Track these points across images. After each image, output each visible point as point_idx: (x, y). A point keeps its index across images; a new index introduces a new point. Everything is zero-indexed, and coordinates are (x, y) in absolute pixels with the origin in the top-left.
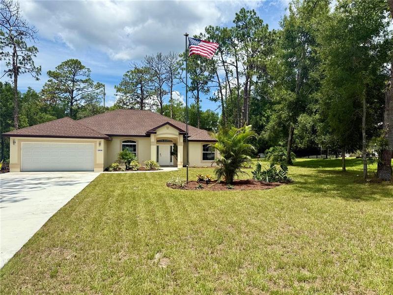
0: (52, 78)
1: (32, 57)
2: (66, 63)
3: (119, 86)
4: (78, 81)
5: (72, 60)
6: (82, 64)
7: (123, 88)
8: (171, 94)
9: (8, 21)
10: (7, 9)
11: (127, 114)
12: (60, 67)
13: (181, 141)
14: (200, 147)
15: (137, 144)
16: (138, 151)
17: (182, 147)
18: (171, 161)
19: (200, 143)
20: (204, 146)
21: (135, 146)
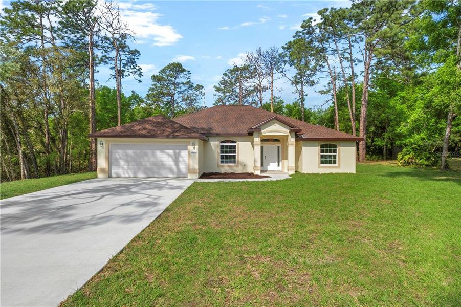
0: (155, 83)
1: (136, 60)
2: (169, 67)
3: (218, 86)
4: (179, 84)
5: (173, 64)
6: (184, 67)
7: (222, 87)
8: (272, 91)
9: (111, 25)
10: (109, 12)
11: (226, 111)
12: (163, 71)
13: (292, 140)
14: (317, 148)
15: (238, 145)
16: (238, 152)
17: (293, 148)
18: (279, 166)
19: (317, 143)
20: (322, 146)
21: (234, 147)
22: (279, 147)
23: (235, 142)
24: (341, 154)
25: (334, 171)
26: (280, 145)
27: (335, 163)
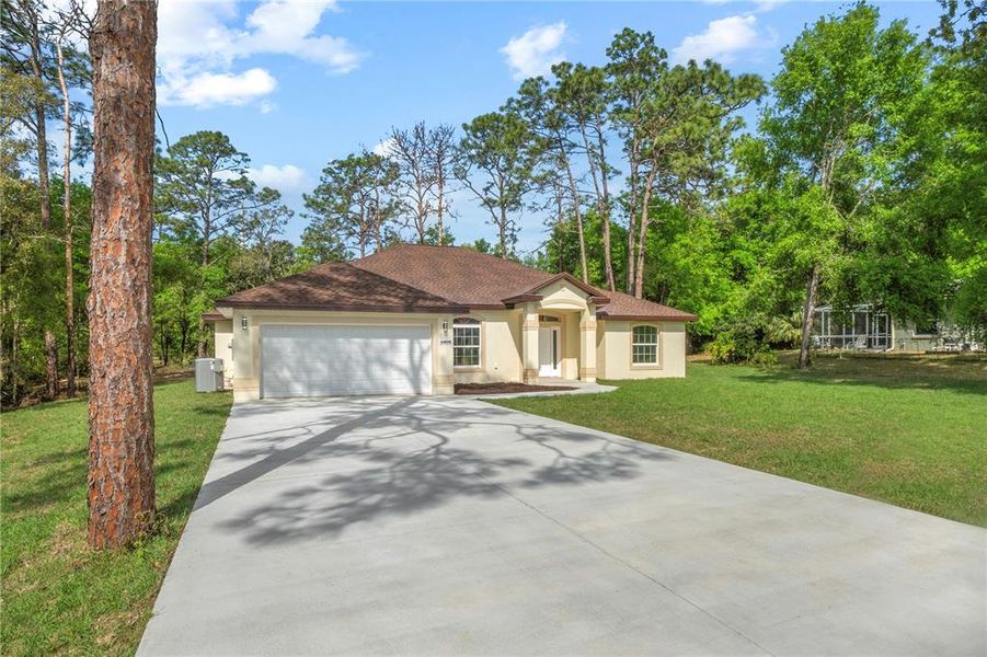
3: (312, 196)
4: (219, 183)
5: (207, 134)
6: (232, 143)
7: (321, 198)
8: (440, 216)
13: (590, 319)
14: (628, 333)
15: (484, 328)
16: (484, 342)
17: (594, 332)
18: (555, 368)
19: (628, 325)
20: (635, 330)
21: (476, 332)
22: (555, 332)
23: (478, 322)
24: (665, 345)
25: (655, 375)
26: (558, 329)
27: (654, 361)
